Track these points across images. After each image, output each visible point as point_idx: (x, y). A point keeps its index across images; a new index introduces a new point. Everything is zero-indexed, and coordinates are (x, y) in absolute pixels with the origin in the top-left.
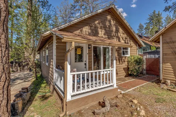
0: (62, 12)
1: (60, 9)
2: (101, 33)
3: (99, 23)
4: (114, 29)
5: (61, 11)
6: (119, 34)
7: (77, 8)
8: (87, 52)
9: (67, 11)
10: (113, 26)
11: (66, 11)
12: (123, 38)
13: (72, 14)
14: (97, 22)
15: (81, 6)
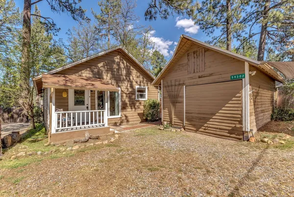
0: (82, 36)
1: (78, 31)
2: (107, 77)
3: (103, 66)
4: (124, 72)
5: (80, 34)
6: (131, 78)
7: (104, 32)
8: (90, 95)
9: (89, 35)
10: (122, 69)
11: (87, 35)
12: (137, 82)
13: (97, 39)
14: (100, 65)
15: (109, 31)
